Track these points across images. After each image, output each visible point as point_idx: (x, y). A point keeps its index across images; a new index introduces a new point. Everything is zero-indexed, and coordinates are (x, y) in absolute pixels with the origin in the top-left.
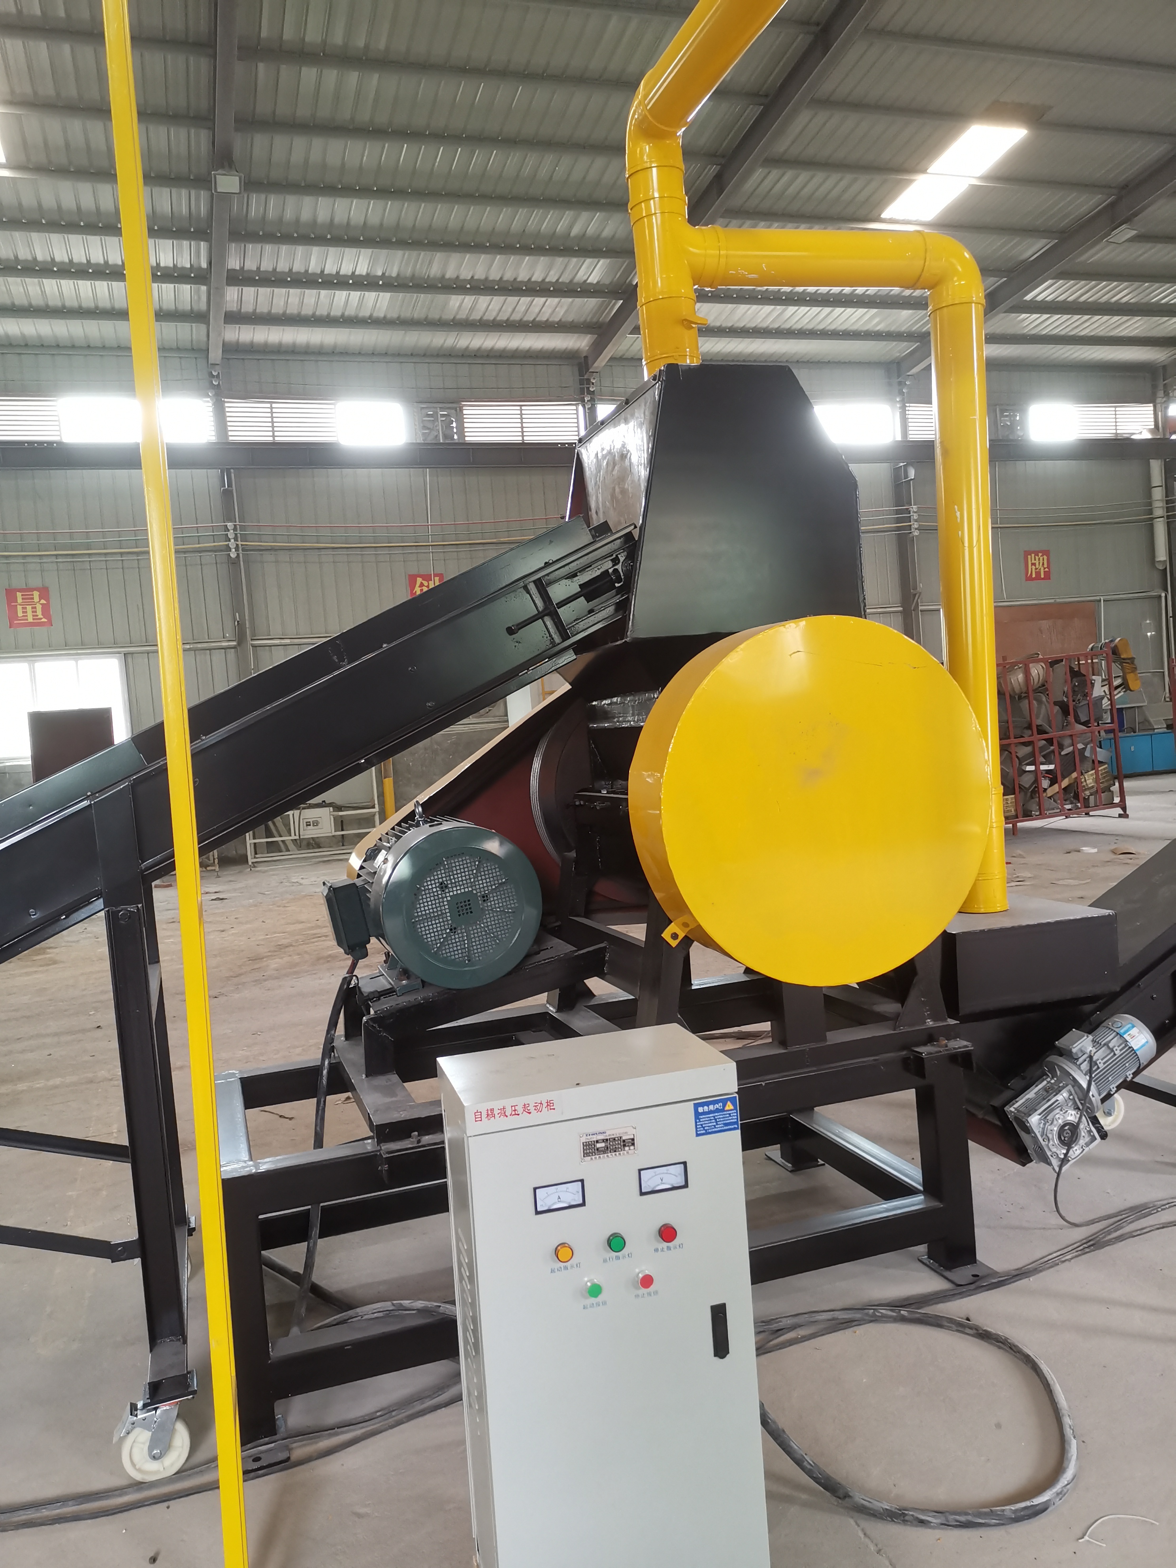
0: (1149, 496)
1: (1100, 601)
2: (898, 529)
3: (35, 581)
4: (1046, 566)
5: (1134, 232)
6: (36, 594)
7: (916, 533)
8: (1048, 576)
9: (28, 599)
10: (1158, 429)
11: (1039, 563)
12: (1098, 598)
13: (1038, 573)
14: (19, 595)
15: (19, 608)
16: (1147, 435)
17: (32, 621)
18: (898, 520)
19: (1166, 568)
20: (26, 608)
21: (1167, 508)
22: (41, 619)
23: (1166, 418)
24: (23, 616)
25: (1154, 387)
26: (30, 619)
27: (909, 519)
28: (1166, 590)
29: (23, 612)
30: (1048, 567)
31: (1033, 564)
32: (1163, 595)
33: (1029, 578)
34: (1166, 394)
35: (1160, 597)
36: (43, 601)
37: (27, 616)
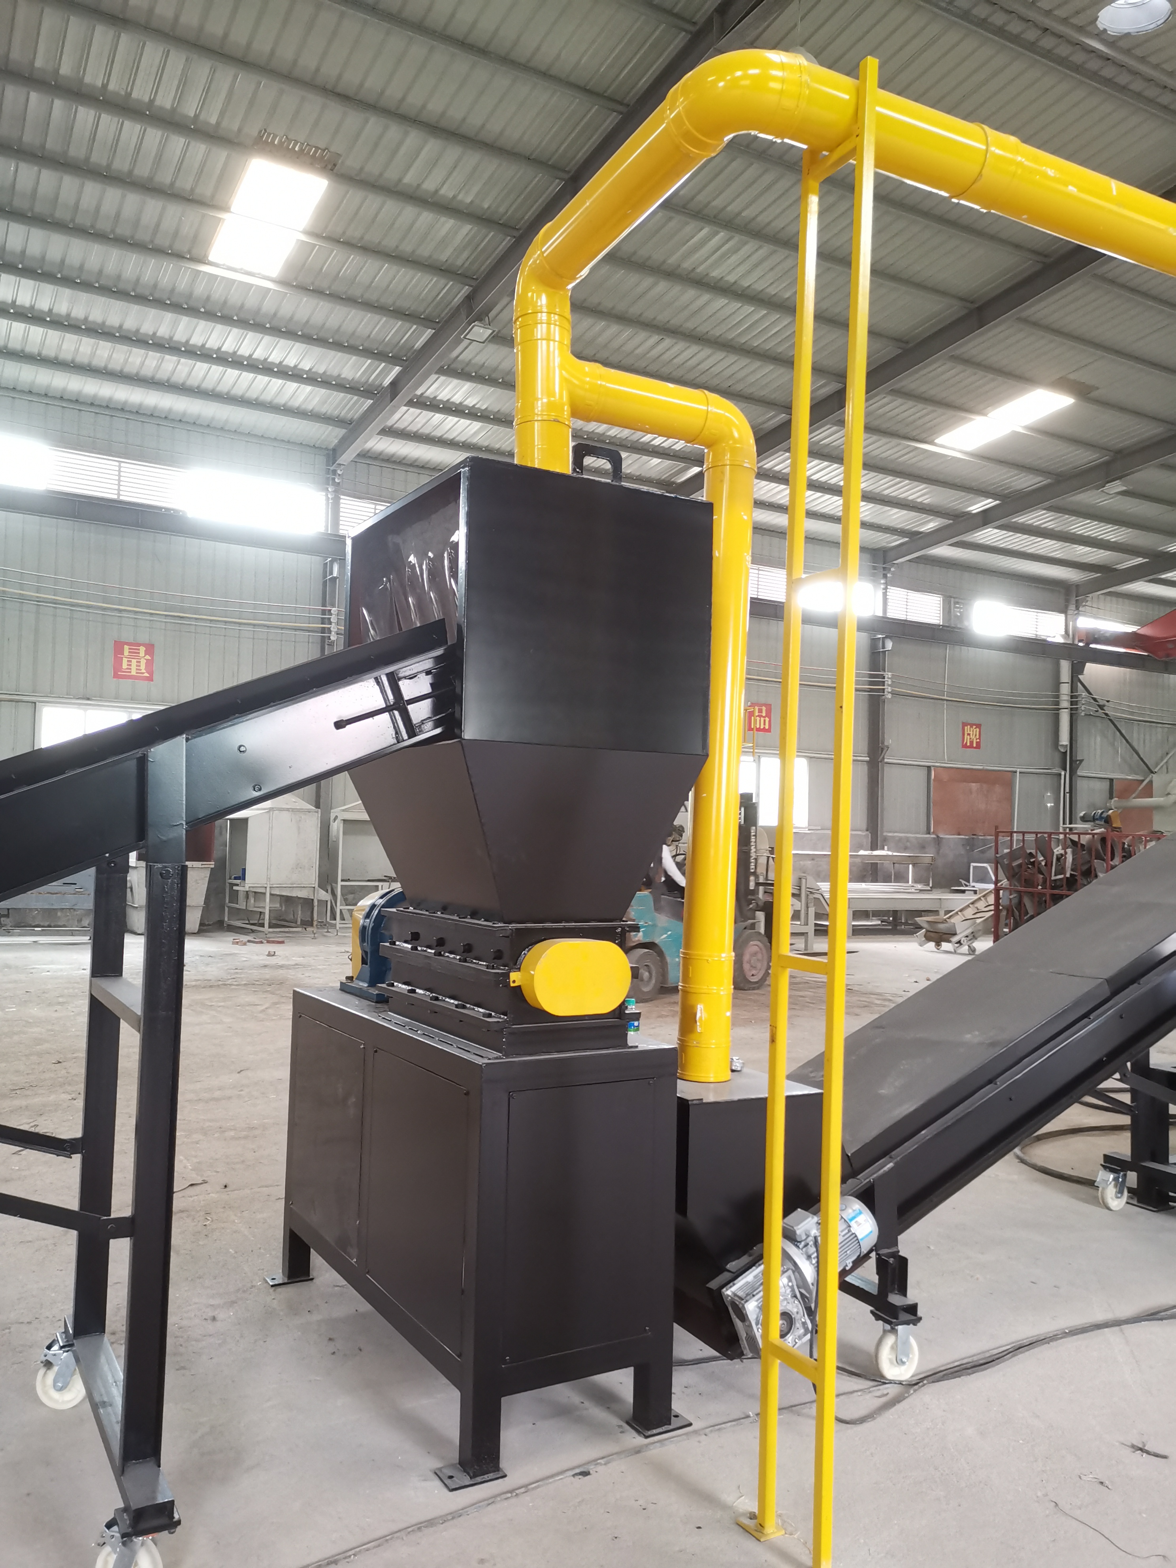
0: (1057, 689)
1: (1016, 772)
2: (871, 690)
3: (144, 637)
4: (978, 737)
5: (1125, 488)
6: (142, 650)
7: (889, 696)
8: (978, 746)
9: (134, 653)
10: (1068, 635)
11: (972, 734)
12: (1014, 769)
13: (972, 742)
14: (126, 648)
15: (125, 661)
16: (1061, 640)
17: (135, 674)
18: (871, 683)
19: (1066, 752)
20: (131, 661)
21: (1071, 702)
22: (143, 673)
23: (1075, 629)
24: (127, 669)
25: (1067, 601)
26: (134, 673)
27: (883, 683)
28: (1065, 770)
29: (128, 665)
30: (980, 738)
31: (969, 734)
32: (1063, 773)
33: (965, 746)
34: (1077, 608)
35: (1060, 775)
36: (148, 657)
37: (130, 669)
